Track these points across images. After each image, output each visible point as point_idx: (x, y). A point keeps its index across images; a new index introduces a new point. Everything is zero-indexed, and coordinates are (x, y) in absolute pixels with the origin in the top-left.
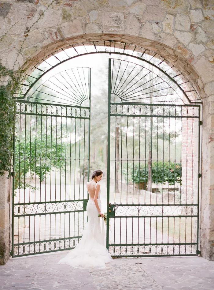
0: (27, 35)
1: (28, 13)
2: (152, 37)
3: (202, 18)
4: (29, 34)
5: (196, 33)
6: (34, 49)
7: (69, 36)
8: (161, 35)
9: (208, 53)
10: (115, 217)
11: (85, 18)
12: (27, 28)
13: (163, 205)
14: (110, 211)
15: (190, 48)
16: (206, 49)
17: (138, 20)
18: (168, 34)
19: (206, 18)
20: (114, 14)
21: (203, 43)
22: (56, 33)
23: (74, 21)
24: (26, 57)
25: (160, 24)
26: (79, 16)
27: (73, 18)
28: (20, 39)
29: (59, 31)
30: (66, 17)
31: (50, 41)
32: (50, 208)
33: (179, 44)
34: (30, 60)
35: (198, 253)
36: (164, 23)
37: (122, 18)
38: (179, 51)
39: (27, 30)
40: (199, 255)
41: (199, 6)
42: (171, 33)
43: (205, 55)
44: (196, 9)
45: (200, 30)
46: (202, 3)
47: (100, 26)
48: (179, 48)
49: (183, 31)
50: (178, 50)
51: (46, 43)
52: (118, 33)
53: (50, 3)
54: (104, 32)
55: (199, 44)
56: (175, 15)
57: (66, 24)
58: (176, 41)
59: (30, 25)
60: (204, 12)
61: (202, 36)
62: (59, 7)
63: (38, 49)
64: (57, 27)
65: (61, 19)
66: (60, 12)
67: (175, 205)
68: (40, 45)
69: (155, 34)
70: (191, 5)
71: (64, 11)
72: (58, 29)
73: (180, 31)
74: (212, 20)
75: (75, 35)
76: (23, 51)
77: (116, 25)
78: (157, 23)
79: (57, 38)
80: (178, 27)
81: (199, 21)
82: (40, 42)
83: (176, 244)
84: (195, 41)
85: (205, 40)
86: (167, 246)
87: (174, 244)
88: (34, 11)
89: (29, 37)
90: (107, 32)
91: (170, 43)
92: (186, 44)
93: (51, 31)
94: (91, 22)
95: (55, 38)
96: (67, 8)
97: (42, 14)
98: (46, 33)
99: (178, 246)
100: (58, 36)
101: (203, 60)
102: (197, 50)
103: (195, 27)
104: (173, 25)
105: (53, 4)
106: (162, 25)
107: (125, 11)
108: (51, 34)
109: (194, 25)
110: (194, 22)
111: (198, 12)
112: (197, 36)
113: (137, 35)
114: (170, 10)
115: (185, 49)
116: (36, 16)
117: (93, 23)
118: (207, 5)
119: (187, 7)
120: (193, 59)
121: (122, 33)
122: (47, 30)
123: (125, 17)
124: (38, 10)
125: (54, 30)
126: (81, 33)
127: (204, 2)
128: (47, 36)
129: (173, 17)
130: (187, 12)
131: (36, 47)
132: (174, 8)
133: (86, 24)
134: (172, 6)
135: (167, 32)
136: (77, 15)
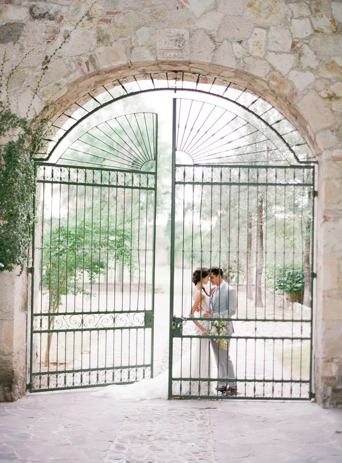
0: (47, 68)
1: (47, 36)
2: (232, 64)
3: (310, 31)
4: (49, 65)
5: (300, 55)
6: (56, 87)
7: (106, 66)
8: (246, 60)
9: (320, 85)
10: (182, 337)
11: (130, 39)
12: (47, 57)
13: (256, 320)
14: (174, 328)
15: (290, 78)
16: (317, 79)
17: (211, 38)
18: (257, 58)
19: (316, 31)
20: (175, 31)
21: (311, 70)
22: (87, 63)
23: (114, 44)
24: (45, 99)
25: (244, 44)
26: (121, 36)
27: (112, 40)
28: (36, 74)
29: (92, 59)
30: (102, 39)
31: (78, 75)
32: (91, 321)
33: (274, 73)
34: (52, 103)
35: (312, 395)
36: (250, 42)
37: (187, 37)
38: (274, 83)
39: (47, 60)
40: (313, 399)
41: (305, 12)
42: (261, 56)
43: (314, 89)
44: (301, 17)
45: (306, 50)
46: (310, 8)
47: (152, 49)
48: (274, 78)
49: (281, 53)
50: (272, 82)
51: (73, 77)
52: (181, 60)
53: (79, 19)
54: (159, 59)
55: (305, 71)
56: (267, 29)
57: (101, 49)
58: (268, 68)
59: (50, 52)
60: (314, 22)
61: (309, 59)
62: (91, 25)
63: (61, 87)
64: (89, 54)
65: (95, 42)
66: (93, 32)
67: (275, 320)
68: (64, 81)
69: (236, 58)
70: (292, 12)
71: (99, 31)
72: (91, 56)
73: (276, 53)
74: (326, 34)
75: (116, 64)
76: (41, 90)
77: (177, 48)
78: (240, 42)
79: (89, 70)
80: (272, 47)
81: (305, 35)
82: (65, 77)
83: (277, 381)
84: (298, 67)
85: (314, 64)
86: (262, 383)
87: (273, 381)
88: (56, 32)
89: (49, 70)
90: (164, 59)
91: (259, 71)
92: (284, 72)
93: (81, 60)
94: (140, 44)
95: (86, 70)
96: (104, 26)
97: (67, 36)
98: (73, 64)
99: (279, 384)
100: (90, 67)
101: (312, 95)
102: (302, 81)
103: (298, 45)
104: (264, 44)
105: (84, 20)
106: (247, 44)
107: (192, 26)
108: (80, 64)
109: (297, 42)
110: (298, 38)
111: (303, 21)
112: (302, 59)
113: (209, 61)
114: (261, 21)
115: (283, 81)
116: (59, 39)
117: (142, 46)
118: (317, 11)
119: (286, 15)
120: (296, 94)
121: (186, 59)
122: (75, 58)
123: (191, 36)
124: (62, 30)
125: (85, 59)
126: (124, 62)
127: (313, 7)
128: (74, 68)
129: (264, 31)
130: (286, 23)
131: (58, 84)
132: (267, 17)
133: (132, 48)
134: (264, 15)
135: (255, 54)
136: (119, 35)
